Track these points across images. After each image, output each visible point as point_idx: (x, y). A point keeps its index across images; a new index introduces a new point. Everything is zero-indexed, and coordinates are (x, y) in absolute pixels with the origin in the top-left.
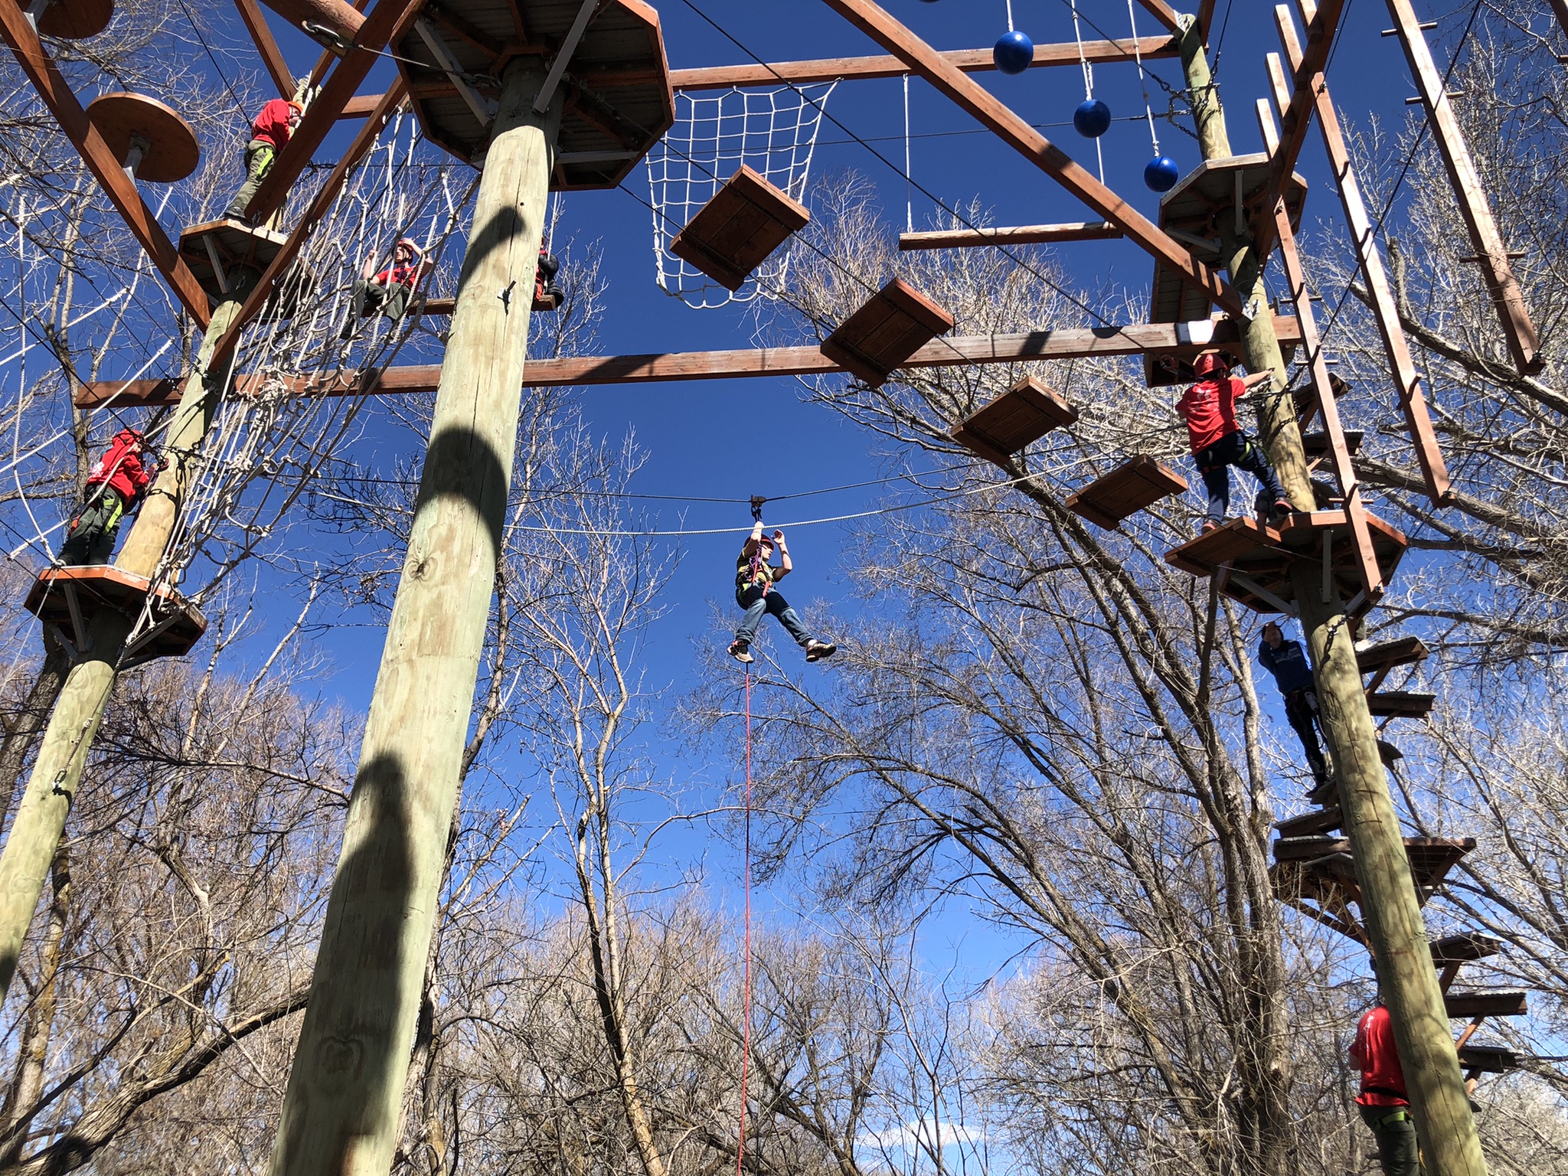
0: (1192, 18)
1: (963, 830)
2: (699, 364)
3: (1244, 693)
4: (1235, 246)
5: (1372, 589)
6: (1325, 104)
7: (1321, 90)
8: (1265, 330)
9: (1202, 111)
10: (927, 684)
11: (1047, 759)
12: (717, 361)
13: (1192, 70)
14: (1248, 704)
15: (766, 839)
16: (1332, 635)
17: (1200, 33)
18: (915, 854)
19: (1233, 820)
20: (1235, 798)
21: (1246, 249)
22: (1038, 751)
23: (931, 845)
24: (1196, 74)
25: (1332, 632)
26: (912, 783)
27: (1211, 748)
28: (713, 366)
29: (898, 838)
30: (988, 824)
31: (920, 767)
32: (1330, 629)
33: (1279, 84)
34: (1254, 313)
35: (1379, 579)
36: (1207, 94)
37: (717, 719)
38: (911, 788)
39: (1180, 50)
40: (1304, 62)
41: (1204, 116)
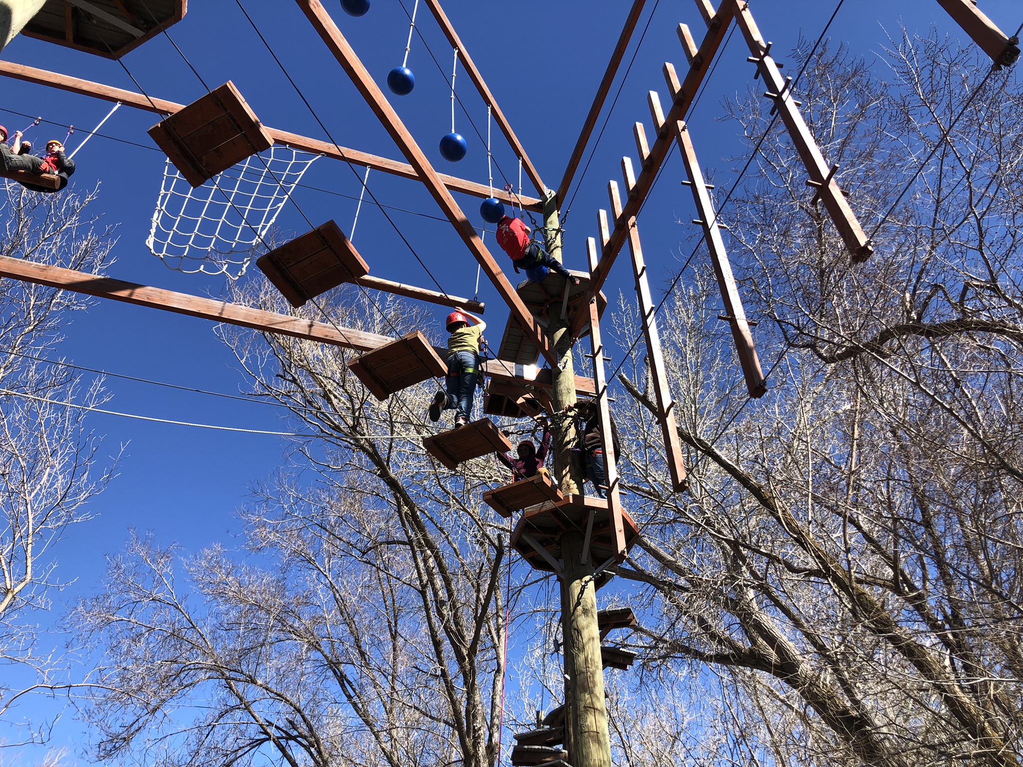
0: (554, 193)
1: (282, 738)
2: (163, 298)
3: (497, 658)
4: (558, 325)
5: (619, 552)
6: (634, 233)
7: (633, 226)
8: (569, 379)
9: (551, 244)
10: (281, 620)
11: (354, 690)
12: (178, 299)
13: (549, 220)
14: (499, 665)
15: (119, 723)
16: (583, 588)
17: (557, 202)
18: (240, 753)
19: (476, 744)
20: (480, 729)
21: (565, 329)
22: (349, 683)
23: (254, 747)
24: (551, 223)
25: (584, 586)
26: (252, 693)
27: (471, 690)
28: (174, 302)
29: (230, 740)
30: (301, 735)
31: (260, 682)
32: (583, 584)
33: (605, 228)
34: (564, 368)
35: (625, 546)
36: (556, 234)
37: (109, 622)
38: (249, 698)
39: (544, 209)
40: (622, 215)
41: (552, 248)
